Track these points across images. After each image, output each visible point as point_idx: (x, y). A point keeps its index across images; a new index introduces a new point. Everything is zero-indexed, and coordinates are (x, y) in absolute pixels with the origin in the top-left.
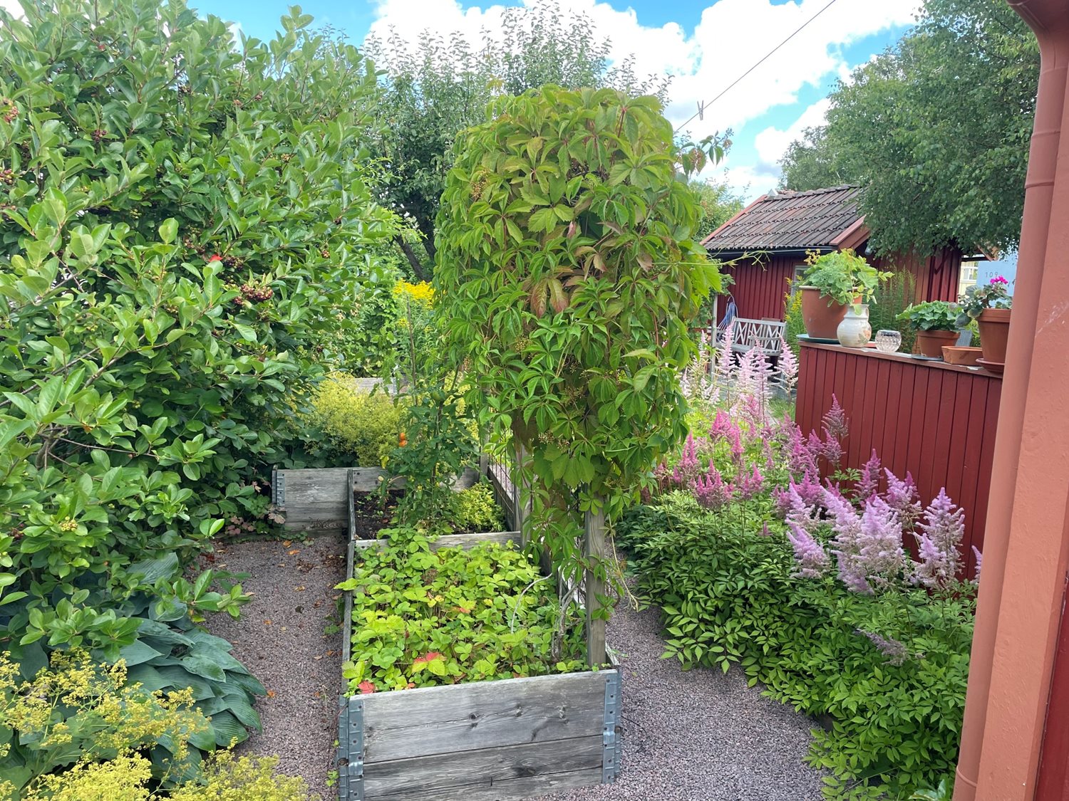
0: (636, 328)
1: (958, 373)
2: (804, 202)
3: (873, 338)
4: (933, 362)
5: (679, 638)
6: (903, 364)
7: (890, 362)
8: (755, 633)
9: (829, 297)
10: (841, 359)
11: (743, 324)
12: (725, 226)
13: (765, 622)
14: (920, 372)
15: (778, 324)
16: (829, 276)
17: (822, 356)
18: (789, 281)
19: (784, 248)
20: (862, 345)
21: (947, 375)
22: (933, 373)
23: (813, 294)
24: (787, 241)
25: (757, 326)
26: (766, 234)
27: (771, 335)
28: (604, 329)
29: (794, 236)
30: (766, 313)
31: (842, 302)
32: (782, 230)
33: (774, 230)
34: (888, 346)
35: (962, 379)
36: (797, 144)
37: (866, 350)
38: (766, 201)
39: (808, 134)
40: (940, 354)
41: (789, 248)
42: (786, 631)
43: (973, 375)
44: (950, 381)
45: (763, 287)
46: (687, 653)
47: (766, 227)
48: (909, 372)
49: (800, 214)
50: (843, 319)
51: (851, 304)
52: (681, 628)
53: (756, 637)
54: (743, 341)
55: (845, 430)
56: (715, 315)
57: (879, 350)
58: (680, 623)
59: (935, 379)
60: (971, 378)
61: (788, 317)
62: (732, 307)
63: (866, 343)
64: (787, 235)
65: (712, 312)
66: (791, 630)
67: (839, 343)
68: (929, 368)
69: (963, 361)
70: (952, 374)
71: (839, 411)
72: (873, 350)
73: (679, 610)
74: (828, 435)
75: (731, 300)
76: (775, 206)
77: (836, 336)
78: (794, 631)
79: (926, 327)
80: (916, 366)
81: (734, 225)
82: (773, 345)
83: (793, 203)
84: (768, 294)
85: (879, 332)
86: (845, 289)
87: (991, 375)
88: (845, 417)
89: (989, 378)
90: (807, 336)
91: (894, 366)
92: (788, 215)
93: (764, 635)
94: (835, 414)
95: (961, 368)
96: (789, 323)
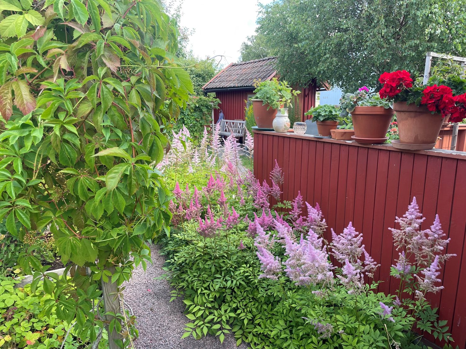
0: (106, 127)
1: (340, 144)
2: (249, 65)
3: (291, 127)
4: (326, 139)
5: (194, 321)
6: (309, 141)
7: (302, 140)
8: (239, 312)
9: (268, 105)
10: (276, 139)
11: (227, 122)
12: (215, 77)
13: (244, 303)
14: (318, 144)
15: (242, 122)
16: (267, 93)
17: (265, 138)
18: (246, 101)
19: (242, 86)
20: (286, 131)
21: (334, 146)
22: (326, 145)
23: (258, 103)
24: (243, 83)
25: (233, 123)
26: (234, 80)
27: (239, 127)
28: (74, 130)
29: (246, 81)
30: (237, 117)
31: (275, 107)
32: (241, 78)
33: (238, 79)
34: (300, 131)
35: (343, 148)
36: (245, 43)
37: (288, 134)
38: (233, 66)
39: (249, 39)
40: (329, 134)
41: (244, 86)
42: (257, 308)
43: (349, 146)
44: (336, 149)
45: (235, 105)
46: (198, 330)
47: (234, 77)
48: (313, 145)
49: (248, 71)
50: (275, 117)
51: (279, 109)
52: (194, 314)
53: (239, 314)
54: (227, 130)
55: (282, 179)
56: (213, 119)
57: (295, 133)
58: (193, 311)
59: (327, 148)
60: (348, 147)
61: (246, 118)
62: (221, 115)
63: (288, 130)
64: (243, 81)
65: (211, 117)
66: (260, 307)
67: (273, 130)
68: (324, 142)
69: (343, 138)
70: (337, 146)
71: (279, 169)
72: (292, 134)
73: (193, 301)
74: (274, 183)
75: (221, 112)
76: (237, 68)
77: (272, 126)
78: (262, 306)
79: (322, 119)
80: (316, 141)
81: (220, 77)
82: (241, 131)
83: (245, 66)
84: (237, 108)
85: (295, 123)
86: (276, 100)
87: (360, 145)
88: (282, 172)
89: (358, 147)
90: (257, 127)
91: (304, 142)
92: (243, 72)
93: (244, 312)
94: (277, 171)
95: (342, 142)
96: (247, 121)
